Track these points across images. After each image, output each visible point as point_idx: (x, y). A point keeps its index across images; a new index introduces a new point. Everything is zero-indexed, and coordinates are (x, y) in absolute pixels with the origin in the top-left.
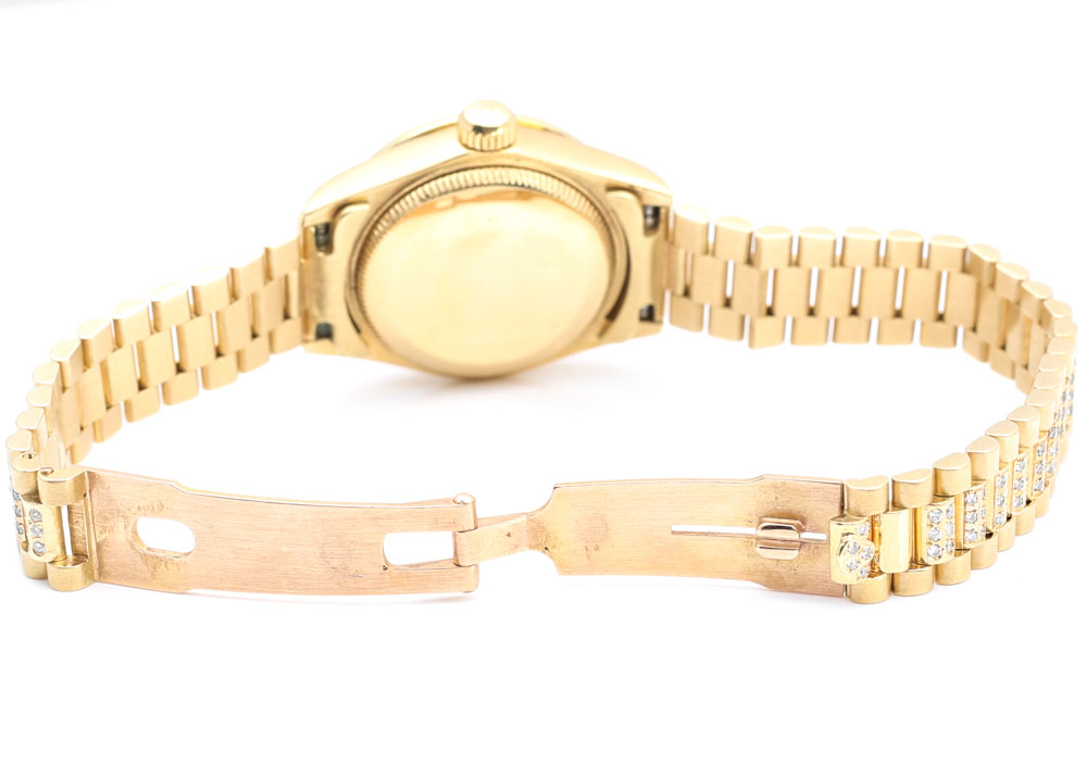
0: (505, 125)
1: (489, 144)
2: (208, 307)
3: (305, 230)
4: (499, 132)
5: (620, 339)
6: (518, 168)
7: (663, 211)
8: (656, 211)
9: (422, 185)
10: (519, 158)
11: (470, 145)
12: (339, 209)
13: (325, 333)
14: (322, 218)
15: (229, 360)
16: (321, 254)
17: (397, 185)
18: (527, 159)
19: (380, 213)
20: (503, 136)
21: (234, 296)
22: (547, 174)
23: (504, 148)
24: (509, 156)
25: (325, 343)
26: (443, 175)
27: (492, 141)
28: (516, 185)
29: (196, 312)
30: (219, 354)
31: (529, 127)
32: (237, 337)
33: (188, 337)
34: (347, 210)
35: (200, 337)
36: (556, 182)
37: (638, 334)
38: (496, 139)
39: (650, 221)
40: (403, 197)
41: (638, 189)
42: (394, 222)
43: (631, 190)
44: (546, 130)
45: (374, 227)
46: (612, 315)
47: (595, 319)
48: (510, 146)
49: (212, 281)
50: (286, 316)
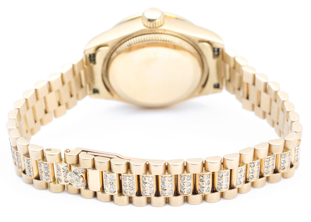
0: (159, 18)
1: (153, 25)
2: (54, 88)
3: (86, 56)
4: (157, 21)
5: (207, 94)
6: (164, 34)
7: (220, 50)
8: (218, 50)
9: (128, 40)
10: (165, 30)
11: (146, 25)
12: (98, 48)
13: (96, 91)
14: (92, 52)
15: (63, 107)
16: (92, 64)
17: (119, 40)
18: (168, 31)
19: (114, 49)
20: (158, 23)
21: (63, 83)
22: (176, 36)
23: (159, 26)
24: (161, 30)
25: (96, 95)
26: (136, 37)
27: (154, 24)
28: (164, 40)
29: (50, 90)
30: (59, 105)
31: (170, 18)
32: (65, 98)
33: (48, 100)
34: (101, 49)
35: (52, 99)
36: (179, 39)
37: (214, 93)
38: (155, 24)
39: (216, 53)
40: (121, 44)
41: (211, 42)
42: (119, 54)
43: (209, 42)
44: (177, 19)
45: (111, 55)
46: (204, 86)
47: (198, 87)
48: (161, 26)
49: (55, 78)
50: (82, 86)
